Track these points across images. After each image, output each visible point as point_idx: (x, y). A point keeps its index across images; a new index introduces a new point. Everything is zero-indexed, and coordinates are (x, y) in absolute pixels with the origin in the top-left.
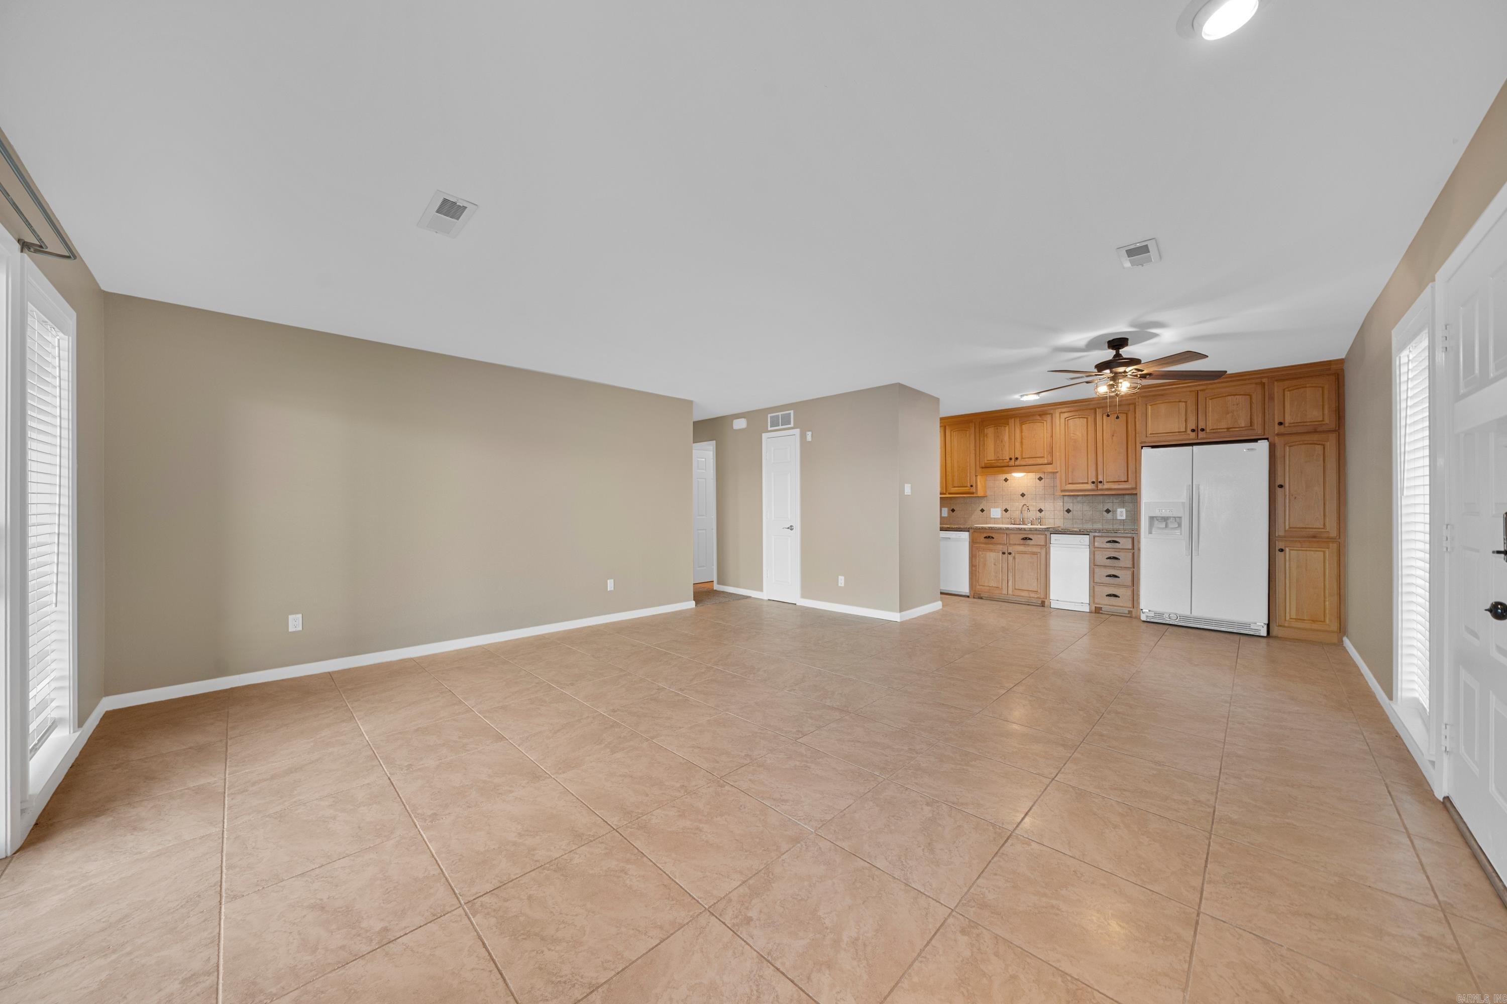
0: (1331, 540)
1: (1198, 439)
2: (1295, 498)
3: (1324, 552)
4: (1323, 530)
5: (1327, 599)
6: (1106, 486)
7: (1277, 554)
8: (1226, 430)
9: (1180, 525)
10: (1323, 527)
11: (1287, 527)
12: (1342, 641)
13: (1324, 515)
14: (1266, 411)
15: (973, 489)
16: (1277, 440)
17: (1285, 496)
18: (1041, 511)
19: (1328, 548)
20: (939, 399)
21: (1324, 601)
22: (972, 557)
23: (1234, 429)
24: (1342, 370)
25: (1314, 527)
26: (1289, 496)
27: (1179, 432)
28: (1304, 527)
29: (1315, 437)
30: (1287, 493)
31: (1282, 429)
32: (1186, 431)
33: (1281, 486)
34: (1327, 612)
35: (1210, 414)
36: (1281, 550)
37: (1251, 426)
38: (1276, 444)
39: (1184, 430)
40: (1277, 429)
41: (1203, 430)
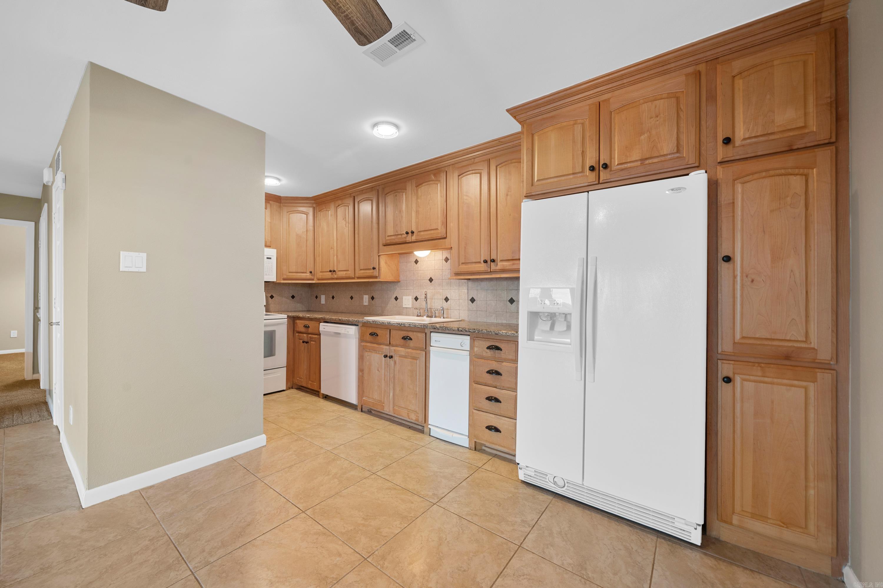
0: (825, 367)
1: (599, 183)
2: (753, 281)
3: (806, 389)
4: (803, 345)
5: (811, 484)
6: (500, 265)
7: (719, 387)
8: (639, 163)
9: (569, 327)
10: (804, 340)
11: (738, 336)
12: (842, 574)
13: (807, 316)
14: (703, 123)
15: (376, 273)
16: (720, 173)
17: (735, 277)
18: (447, 299)
19: (814, 382)
20: (265, 133)
21: (806, 488)
22: (361, 358)
23: (650, 161)
24: (844, 20)
25: (788, 338)
26: (742, 276)
27: (573, 174)
28: (769, 337)
29: (790, 160)
30: (738, 273)
31: (730, 152)
32: (582, 172)
33: (727, 259)
34: (812, 509)
35: (616, 139)
36: (728, 380)
37: (678, 151)
38: (720, 181)
39: (581, 171)
40: (722, 152)
41: (605, 166)
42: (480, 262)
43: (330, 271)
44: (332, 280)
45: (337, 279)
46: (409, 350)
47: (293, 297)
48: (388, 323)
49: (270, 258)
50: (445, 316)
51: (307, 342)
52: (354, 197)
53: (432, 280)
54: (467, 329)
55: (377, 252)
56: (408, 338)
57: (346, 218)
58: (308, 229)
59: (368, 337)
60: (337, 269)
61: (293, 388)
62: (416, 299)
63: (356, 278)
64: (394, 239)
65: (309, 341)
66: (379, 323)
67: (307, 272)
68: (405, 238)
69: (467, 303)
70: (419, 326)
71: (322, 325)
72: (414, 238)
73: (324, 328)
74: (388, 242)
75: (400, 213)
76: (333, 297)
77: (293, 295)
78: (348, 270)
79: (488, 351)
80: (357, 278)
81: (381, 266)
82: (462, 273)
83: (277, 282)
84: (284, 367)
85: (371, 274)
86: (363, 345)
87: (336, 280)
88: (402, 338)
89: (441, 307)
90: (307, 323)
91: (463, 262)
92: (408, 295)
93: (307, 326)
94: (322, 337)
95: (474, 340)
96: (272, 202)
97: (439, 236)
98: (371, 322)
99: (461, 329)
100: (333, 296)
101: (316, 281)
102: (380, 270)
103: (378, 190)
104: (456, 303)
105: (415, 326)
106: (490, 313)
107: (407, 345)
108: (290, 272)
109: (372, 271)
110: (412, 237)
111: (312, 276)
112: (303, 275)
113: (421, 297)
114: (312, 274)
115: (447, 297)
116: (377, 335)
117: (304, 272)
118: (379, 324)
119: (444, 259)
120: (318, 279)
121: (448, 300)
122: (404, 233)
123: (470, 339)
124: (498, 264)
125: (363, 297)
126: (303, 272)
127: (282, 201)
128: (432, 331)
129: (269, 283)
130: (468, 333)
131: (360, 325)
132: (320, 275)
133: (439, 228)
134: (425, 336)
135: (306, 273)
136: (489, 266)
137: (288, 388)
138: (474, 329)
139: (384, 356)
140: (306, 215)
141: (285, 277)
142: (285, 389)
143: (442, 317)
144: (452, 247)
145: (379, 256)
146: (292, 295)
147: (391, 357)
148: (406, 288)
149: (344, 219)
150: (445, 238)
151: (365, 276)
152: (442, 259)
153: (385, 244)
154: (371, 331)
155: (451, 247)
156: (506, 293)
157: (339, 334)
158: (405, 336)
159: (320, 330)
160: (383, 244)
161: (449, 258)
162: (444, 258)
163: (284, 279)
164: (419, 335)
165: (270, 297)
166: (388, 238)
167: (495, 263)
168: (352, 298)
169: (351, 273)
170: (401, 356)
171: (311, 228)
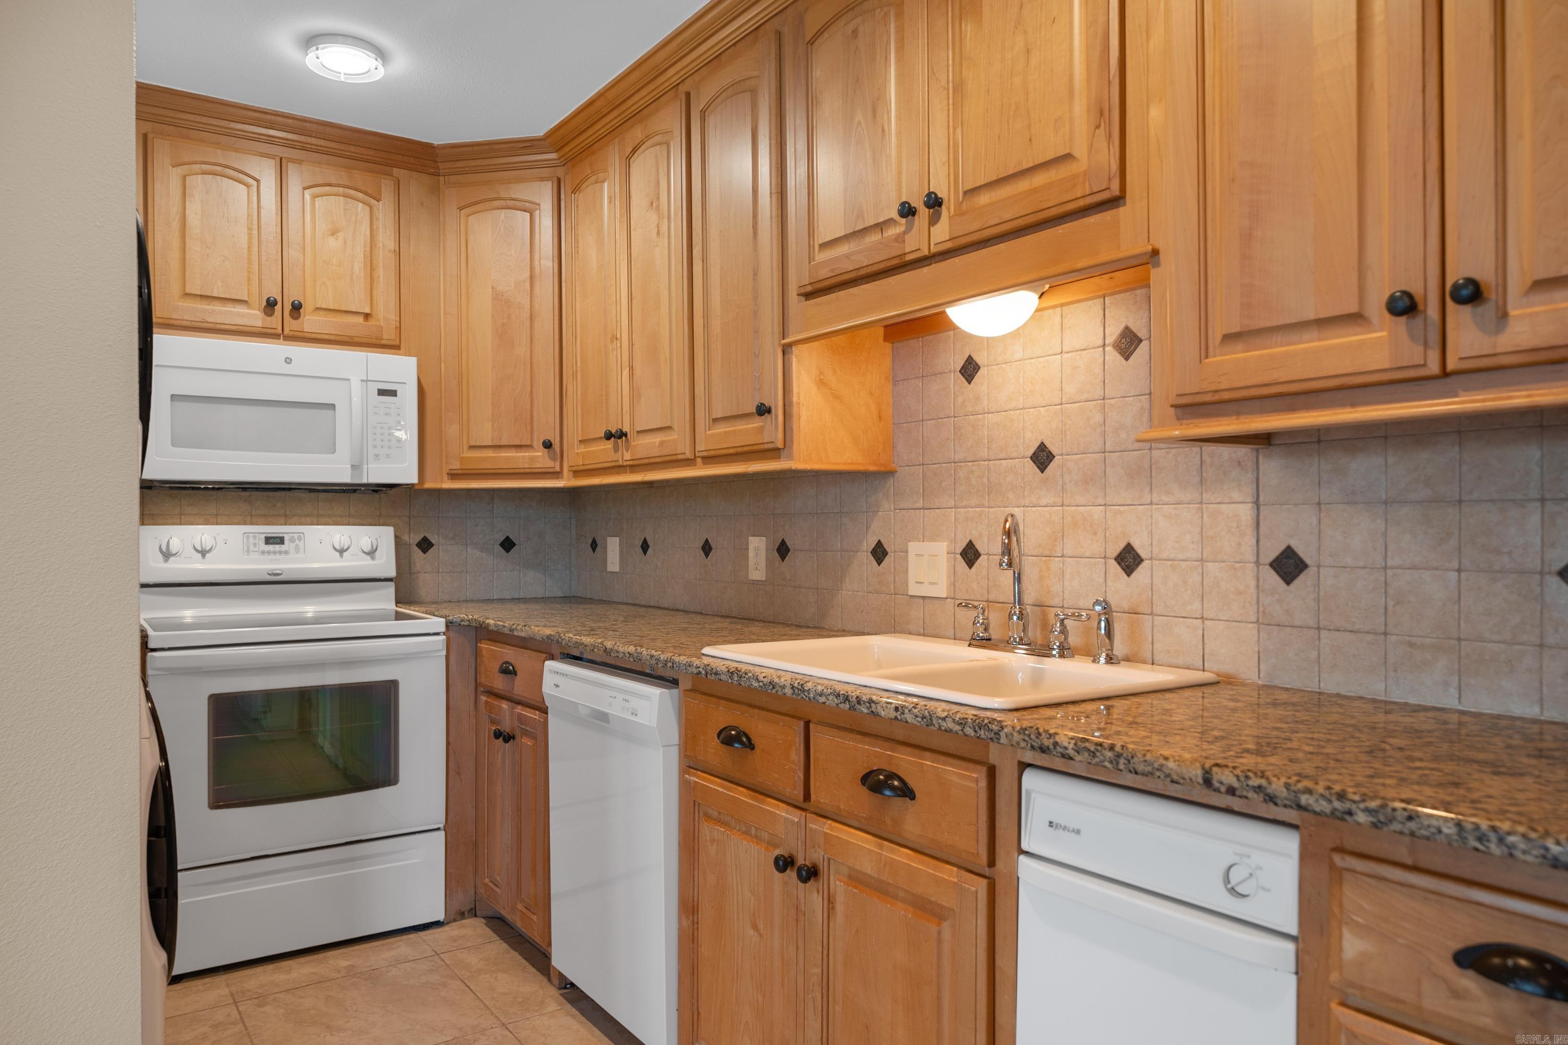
6: (1530, 320)
15: (772, 431)
18: (1129, 559)
42: (1356, 318)
43: (609, 436)
44: (618, 473)
45: (634, 468)
46: (902, 856)
47: (508, 545)
48: (793, 687)
49: (393, 393)
50: (1119, 649)
51: (508, 738)
52: (688, 95)
53: (1050, 457)
54: (1277, 787)
55: (777, 329)
56: (896, 783)
57: (658, 198)
58: (537, 270)
59: (714, 751)
60: (632, 424)
61: (478, 913)
62: (970, 554)
63: (699, 460)
64: (847, 256)
65: (518, 734)
66: (755, 684)
67: (535, 445)
68: (900, 238)
69: (1253, 583)
70: (950, 724)
71: (550, 671)
72: (941, 233)
73: (557, 686)
74: (824, 273)
75: (874, 116)
76: (645, 547)
77: (508, 537)
78: (670, 428)
79: (1469, 981)
80: (703, 458)
81: (795, 399)
82: (1226, 396)
83: (428, 485)
84: (438, 829)
85: (752, 439)
86: (696, 782)
87: (632, 472)
88: (865, 779)
89: (1097, 602)
90: (509, 654)
91: (1236, 329)
92: (933, 538)
93: (511, 668)
94: (554, 723)
95: (1337, 874)
96: (402, 171)
97: (1081, 193)
98: (723, 677)
99: (1226, 777)
100: (645, 541)
101: (569, 480)
102: (791, 416)
103: (779, 34)
104: (1185, 582)
105: (928, 719)
106: (1411, 645)
107: (888, 821)
108: (472, 447)
109: (757, 422)
110: (932, 229)
111: (554, 459)
112: (521, 459)
113: (991, 546)
114: (551, 449)
115: (1129, 548)
116: (751, 746)
117: (523, 443)
118: (755, 688)
119: (1110, 340)
120: (577, 473)
121: (1138, 560)
122: (894, 214)
123: (1305, 856)
124: (1513, 312)
125: (747, 544)
126: (518, 443)
127: (441, 166)
128: (1028, 757)
129: (394, 490)
130: (1291, 815)
131: (685, 684)
132: (576, 454)
133: (1081, 151)
134: (983, 784)
135: (529, 447)
136: (1434, 336)
137: (456, 915)
138: (1341, 796)
139: (777, 860)
140: (528, 214)
141: (456, 465)
142: (441, 917)
143: (1102, 660)
144: (1159, 245)
145: (786, 350)
146: (503, 538)
147: (810, 874)
148: (920, 505)
149: (654, 204)
150: (1116, 201)
151: (732, 451)
152: (1100, 342)
153: (809, 288)
154: (723, 716)
155: (1150, 248)
156: (1535, 519)
157: (603, 717)
158: (880, 771)
159: (543, 690)
160: (803, 290)
161: (1139, 335)
162: (1113, 332)
163: (453, 476)
164: (952, 771)
165: (419, 545)
166: (821, 257)
167: (1488, 310)
168: (707, 548)
169: (677, 441)
170: (856, 879)
171: (547, 263)
